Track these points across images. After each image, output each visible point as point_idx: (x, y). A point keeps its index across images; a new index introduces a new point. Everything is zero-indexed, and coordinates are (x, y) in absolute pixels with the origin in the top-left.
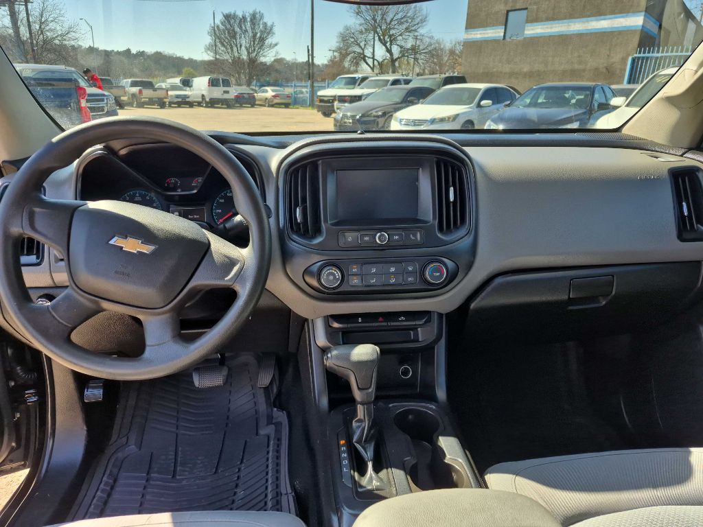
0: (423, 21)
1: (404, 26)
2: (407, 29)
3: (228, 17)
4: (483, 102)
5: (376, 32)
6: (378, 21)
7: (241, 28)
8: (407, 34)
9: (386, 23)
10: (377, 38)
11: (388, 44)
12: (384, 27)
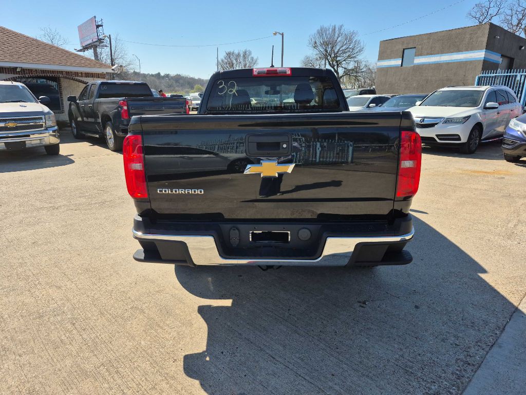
0: (360, 51)
1: (347, 54)
2: (349, 56)
3: (229, 54)
4: (371, 105)
5: (327, 58)
6: (328, 52)
7: (237, 61)
8: (349, 59)
9: (334, 52)
10: (327, 63)
11: (335, 67)
12: (333, 55)
